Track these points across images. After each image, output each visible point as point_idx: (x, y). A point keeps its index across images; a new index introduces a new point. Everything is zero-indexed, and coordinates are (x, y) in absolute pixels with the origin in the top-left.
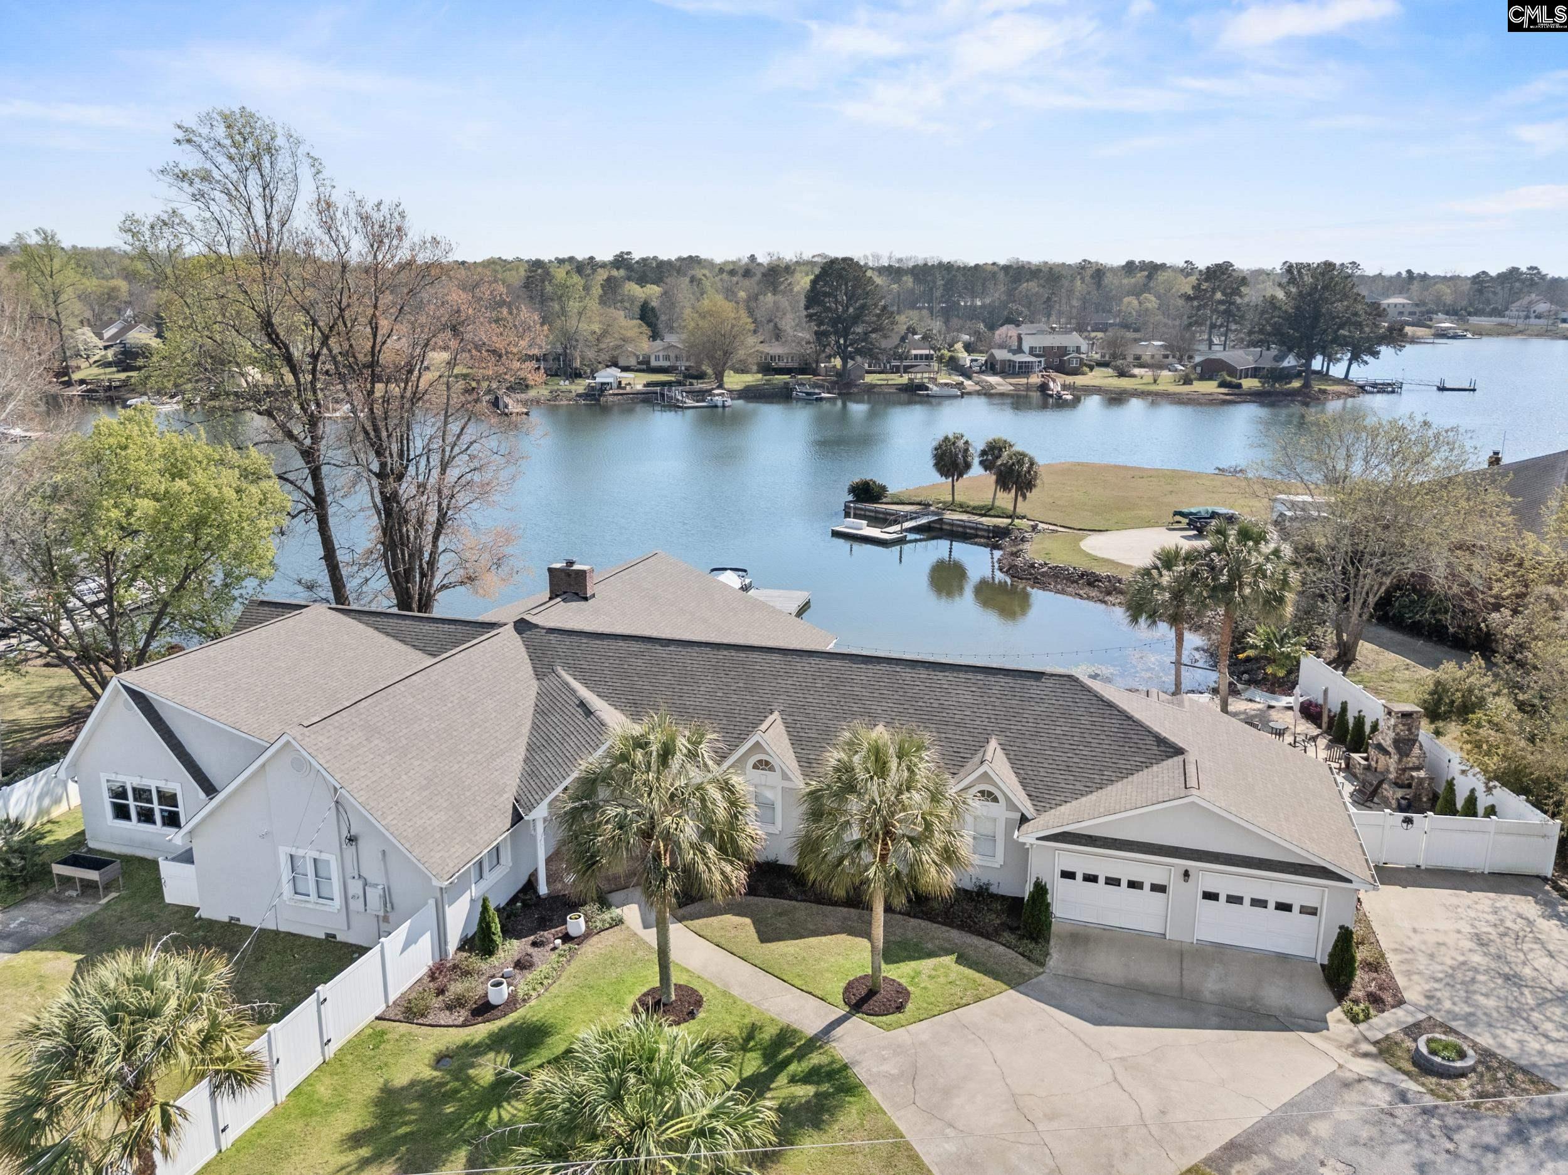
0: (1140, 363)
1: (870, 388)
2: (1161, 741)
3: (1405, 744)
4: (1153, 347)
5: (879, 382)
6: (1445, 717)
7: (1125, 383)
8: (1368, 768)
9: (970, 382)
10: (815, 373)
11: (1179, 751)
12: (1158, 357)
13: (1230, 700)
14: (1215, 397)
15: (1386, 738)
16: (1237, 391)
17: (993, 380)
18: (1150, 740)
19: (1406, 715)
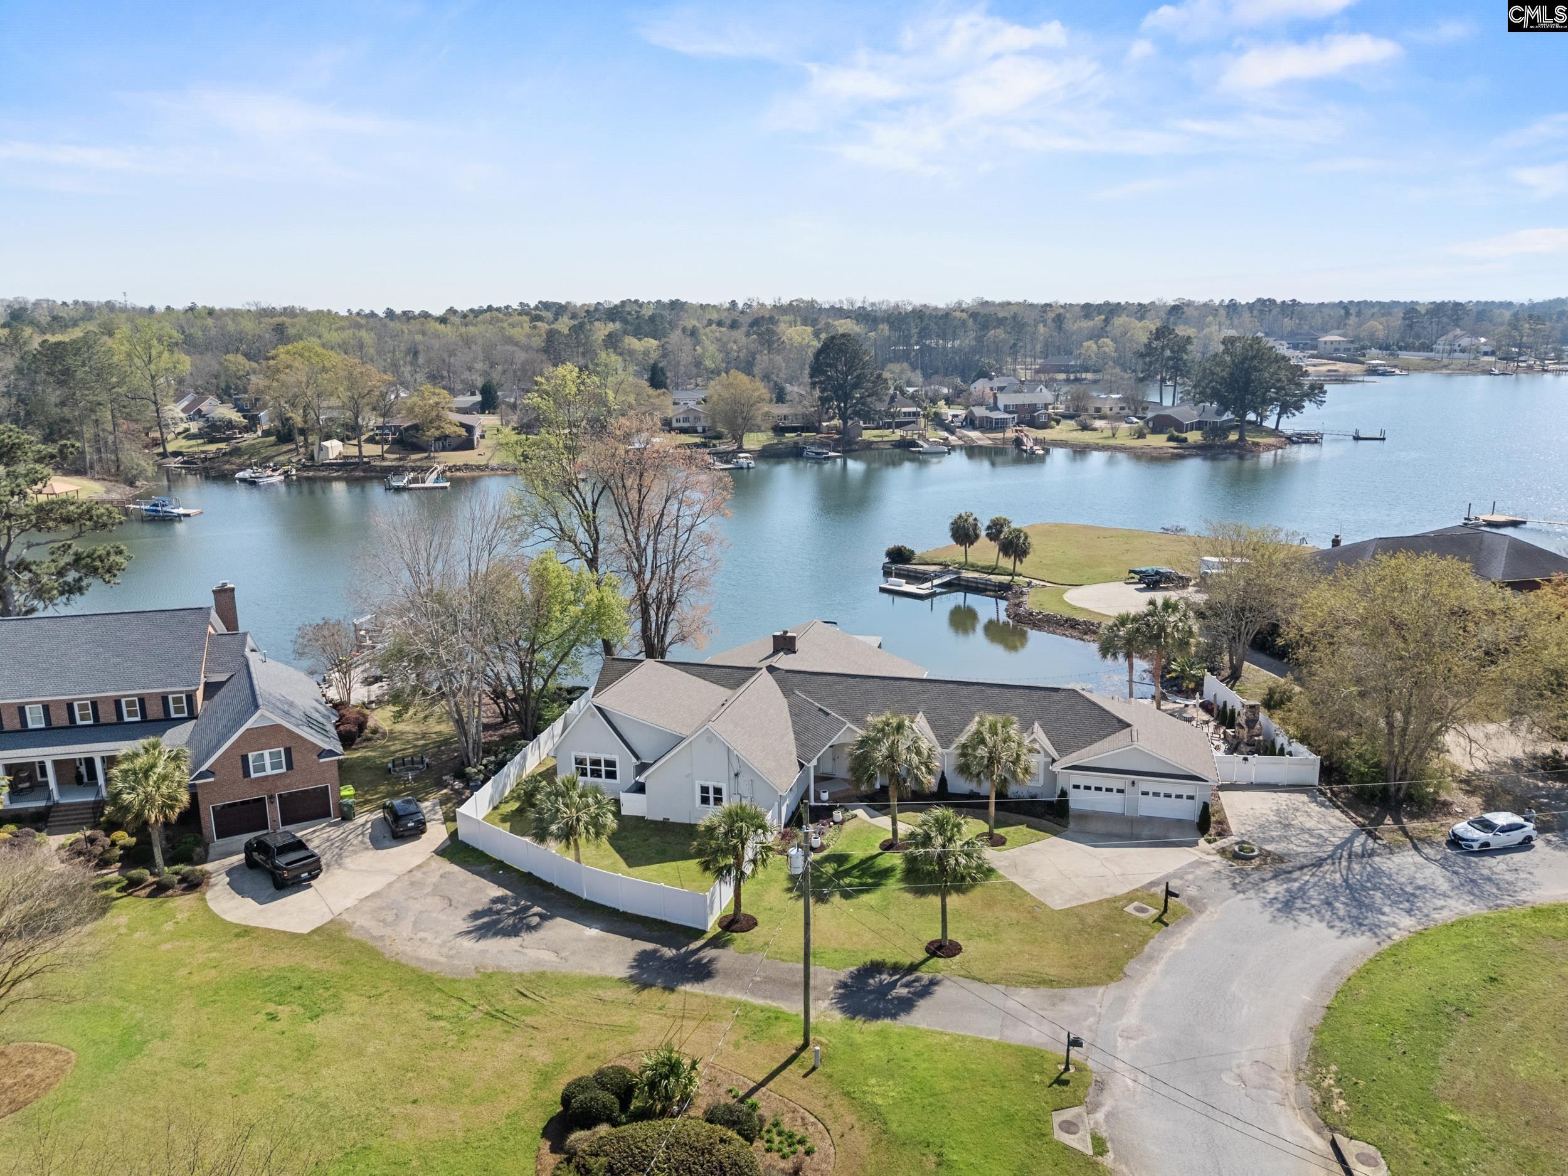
0: (1099, 415)
1: (869, 445)
2: (1120, 721)
3: (1252, 722)
4: (1110, 400)
5: (875, 439)
6: (1275, 707)
7: (1087, 437)
8: (1234, 737)
9: (954, 438)
10: (818, 430)
11: (1129, 725)
12: (1116, 410)
13: (1162, 702)
14: (1165, 451)
15: (1241, 720)
16: (1184, 444)
17: (974, 434)
18: (1115, 721)
19: (1252, 707)
